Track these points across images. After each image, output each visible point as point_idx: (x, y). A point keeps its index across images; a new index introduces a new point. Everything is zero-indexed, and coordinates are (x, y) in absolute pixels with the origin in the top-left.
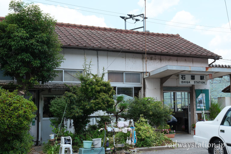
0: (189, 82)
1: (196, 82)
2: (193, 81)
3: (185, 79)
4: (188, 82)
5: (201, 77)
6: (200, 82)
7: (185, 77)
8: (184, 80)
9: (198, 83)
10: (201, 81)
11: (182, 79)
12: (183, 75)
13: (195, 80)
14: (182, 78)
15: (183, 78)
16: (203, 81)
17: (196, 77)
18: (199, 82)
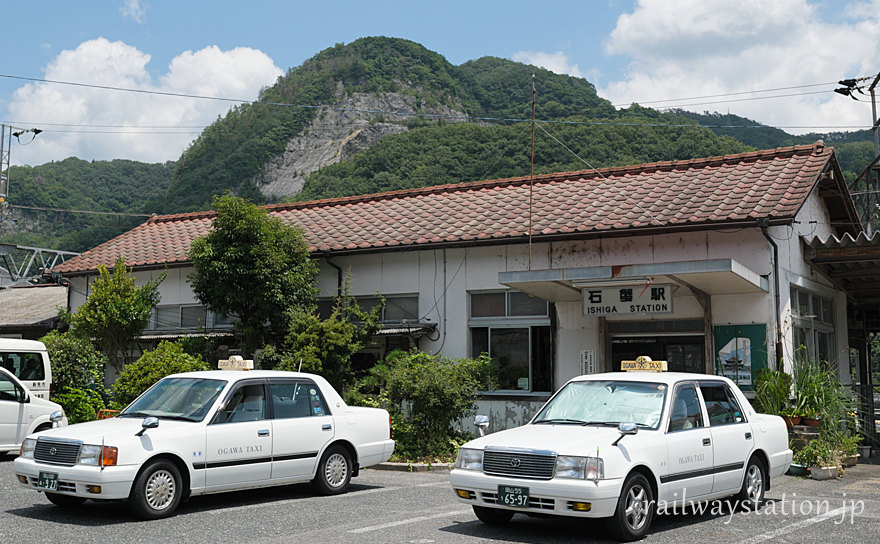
0: (614, 309)
1: (636, 308)
2: (629, 304)
3: (600, 301)
4: (612, 309)
5: (654, 290)
6: (649, 306)
7: (600, 296)
8: (596, 305)
9: (644, 308)
10: (655, 302)
11: (592, 302)
12: (593, 290)
13: (634, 302)
14: (591, 298)
15: (597, 299)
16: (661, 302)
17: (636, 294)
18: (647, 308)
